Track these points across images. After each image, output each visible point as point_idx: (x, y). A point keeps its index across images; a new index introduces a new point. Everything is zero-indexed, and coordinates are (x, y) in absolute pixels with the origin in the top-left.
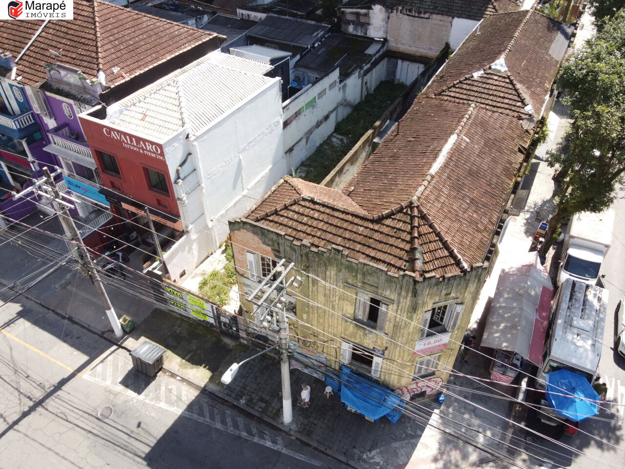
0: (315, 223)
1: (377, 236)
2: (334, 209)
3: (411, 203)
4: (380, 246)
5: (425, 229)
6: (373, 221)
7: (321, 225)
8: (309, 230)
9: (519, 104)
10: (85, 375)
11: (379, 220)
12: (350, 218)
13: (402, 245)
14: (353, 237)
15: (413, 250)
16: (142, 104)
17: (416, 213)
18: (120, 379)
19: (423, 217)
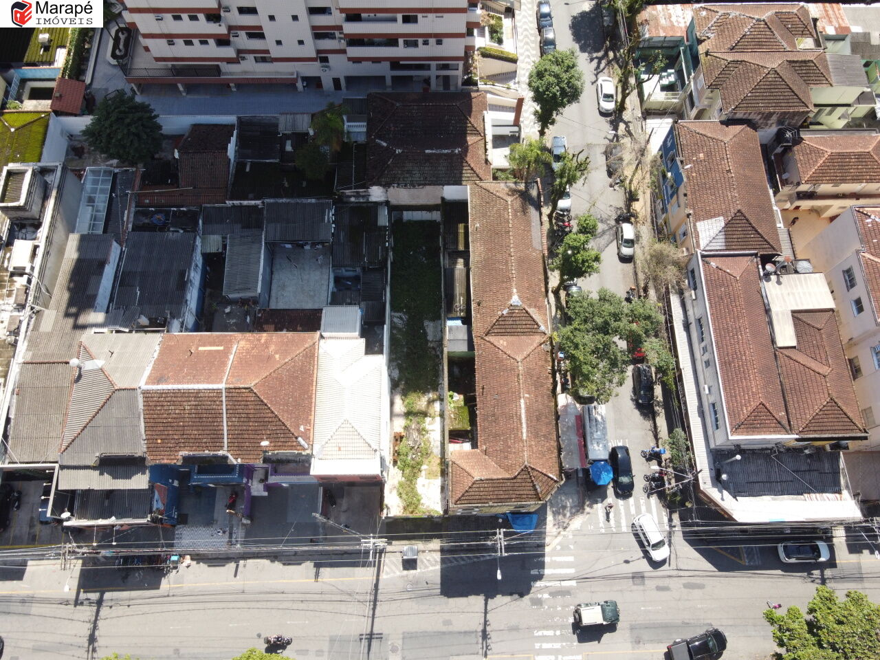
0: (487, 489)
1: (516, 485)
2: (492, 480)
3: (526, 467)
4: (519, 488)
5: (535, 473)
6: (512, 479)
7: (490, 489)
8: (486, 493)
9: (536, 326)
10: (383, 576)
11: (515, 478)
12: (502, 481)
13: (528, 485)
14: (506, 488)
15: (534, 486)
16: (331, 441)
17: (530, 470)
18: (402, 568)
19: (533, 469)
